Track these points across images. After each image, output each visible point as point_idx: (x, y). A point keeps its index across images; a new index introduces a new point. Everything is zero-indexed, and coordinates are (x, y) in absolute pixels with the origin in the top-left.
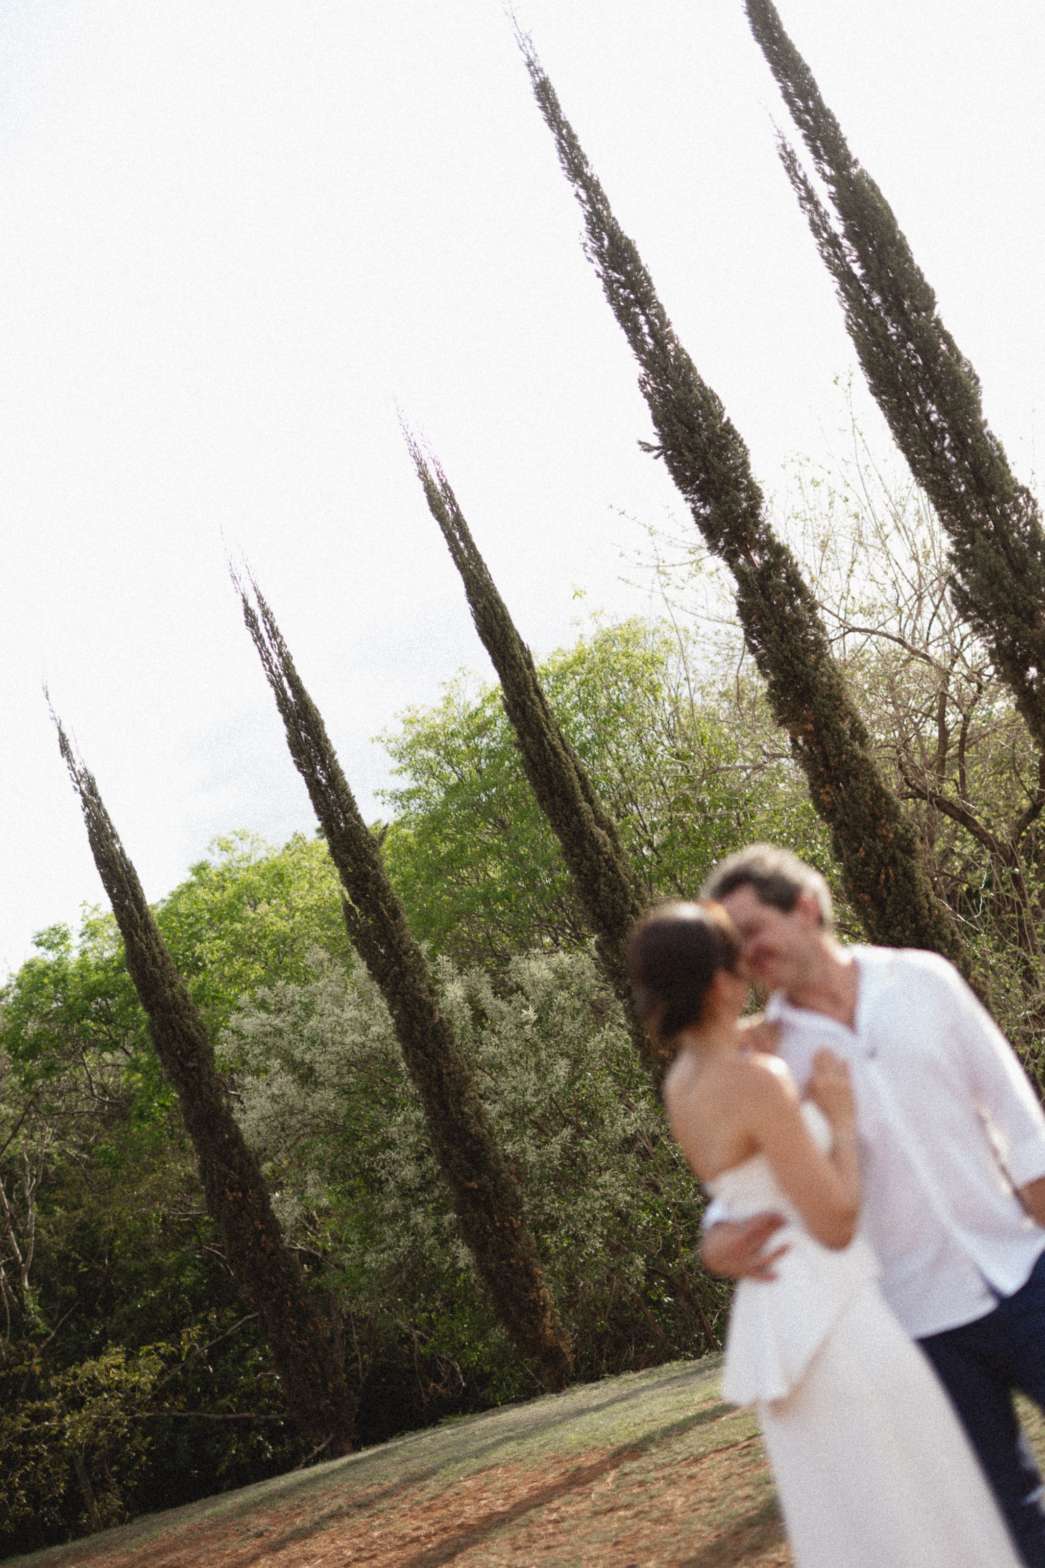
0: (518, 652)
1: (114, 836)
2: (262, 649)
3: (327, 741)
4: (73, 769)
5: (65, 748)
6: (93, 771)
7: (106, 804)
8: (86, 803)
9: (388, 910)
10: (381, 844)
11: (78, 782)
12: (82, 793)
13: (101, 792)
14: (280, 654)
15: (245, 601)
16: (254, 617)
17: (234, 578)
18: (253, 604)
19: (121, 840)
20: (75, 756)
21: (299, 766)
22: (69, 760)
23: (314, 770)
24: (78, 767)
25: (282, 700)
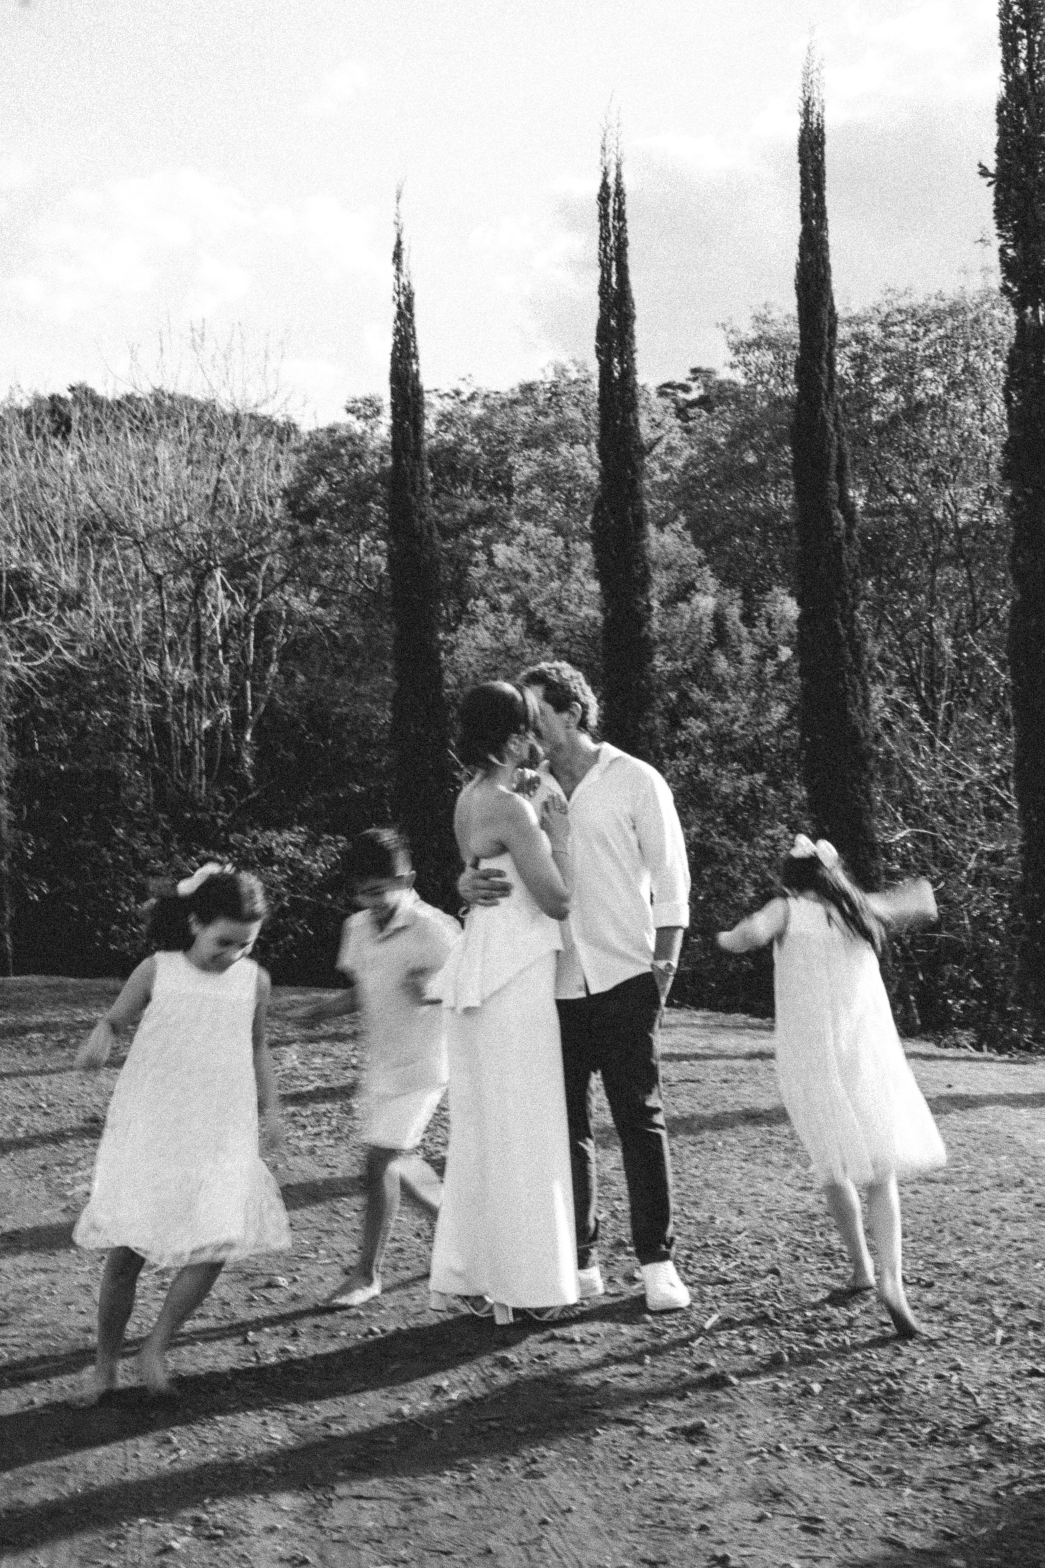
0: (825, 316)
1: (415, 356)
2: (604, 226)
3: (632, 337)
4: (398, 279)
5: (397, 256)
6: (416, 288)
7: (418, 322)
8: (400, 316)
9: (635, 516)
10: (648, 453)
11: (398, 293)
12: (399, 306)
13: (417, 310)
14: (618, 238)
15: (606, 174)
16: (608, 194)
17: (603, 148)
18: (611, 181)
19: (421, 361)
20: (404, 267)
21: (599, 351)
22: (398, 269)
23: (611, 361)
24: (403, 280)
25: (604, 283)
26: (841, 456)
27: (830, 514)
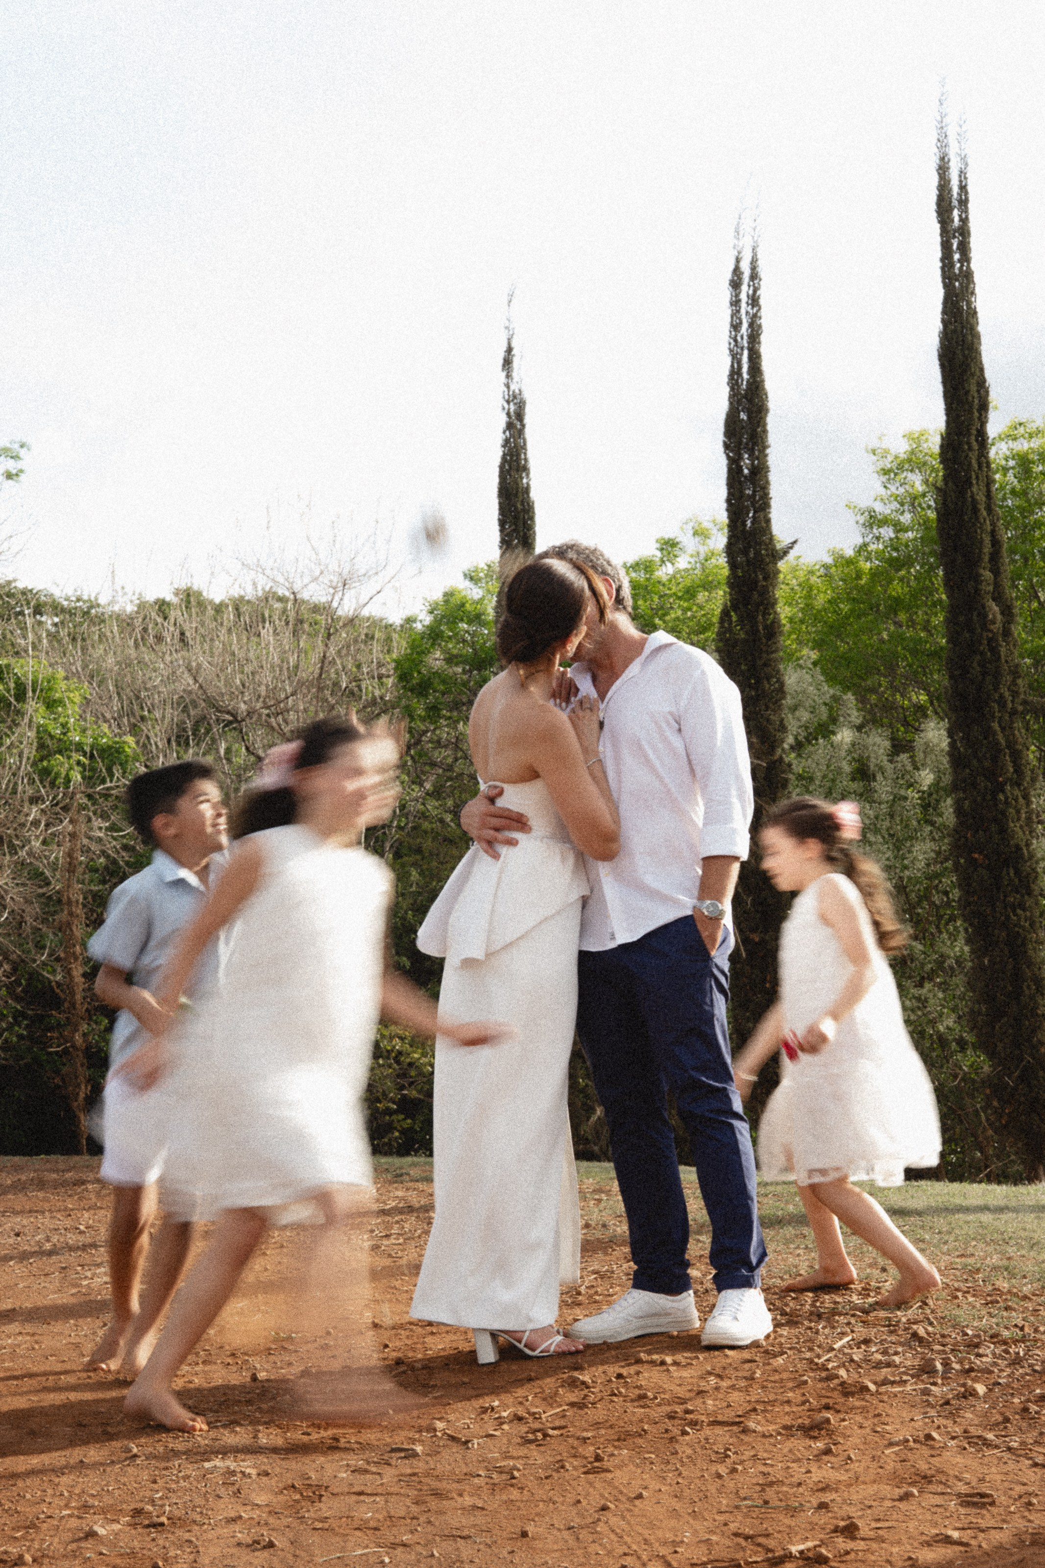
0: (974, 388)
1: (525, 469)
2: (736, 313)
3: (765, 431)
4: (508, 386)
5: (507, 363)
6: (526, 395)
7: (529, 433)
8: (510, 426)
9: (766, 627)
10: (781, 558)
11: (508, 402)
12: (508, 414)
13: (527, 420)
14: (751, 325)
15: (738, 260)
16: (740, 279)
17: (737, 232)
18: (745, 267)
19: (532, 475)
20: (515, 374)
21: (727, 446)
22: (508, 376)
23: (741, 458)
24: (513, 387)
25: (735, 374)
26: (996, 543)
27: (983, 607)
